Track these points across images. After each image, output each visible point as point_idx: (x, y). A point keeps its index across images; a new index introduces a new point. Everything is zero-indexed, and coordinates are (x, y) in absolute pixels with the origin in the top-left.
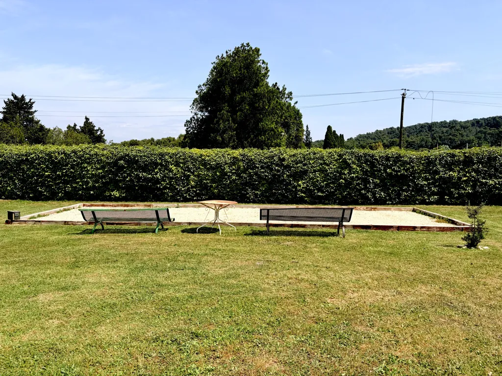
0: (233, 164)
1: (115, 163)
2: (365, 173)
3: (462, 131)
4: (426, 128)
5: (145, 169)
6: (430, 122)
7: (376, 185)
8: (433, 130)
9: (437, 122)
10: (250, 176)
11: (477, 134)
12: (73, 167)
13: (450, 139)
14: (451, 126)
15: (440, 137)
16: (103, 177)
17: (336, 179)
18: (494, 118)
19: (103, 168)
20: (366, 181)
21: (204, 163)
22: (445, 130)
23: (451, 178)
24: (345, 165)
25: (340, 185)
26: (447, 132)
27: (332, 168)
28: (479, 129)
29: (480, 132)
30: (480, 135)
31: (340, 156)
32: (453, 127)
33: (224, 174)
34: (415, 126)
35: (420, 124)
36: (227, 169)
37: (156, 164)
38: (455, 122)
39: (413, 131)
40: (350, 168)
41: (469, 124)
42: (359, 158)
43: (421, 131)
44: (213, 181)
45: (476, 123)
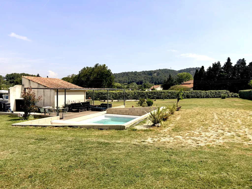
0: (118, 93)
1: (99, 93)
2: (138, 95)
3: (139, 76)
4: (126, 74)
5: (104, 94)
6: (127, 72)
7: (140, 96)
8: (128, 76)
9: (130, 72)
10: (121, 95)
11: (144, 78)
12: (90, 94)
13: (135, 79)
14: (135, 74)
15: (131, 78)
16: (96, 96)
17: (134, 96)
18: (150, 71)
19: (96, 94)
20: (138, 96)
21: (113, 93)
22: (133, 75)
23: (150, 95)
24: (135, 93)
25: (134, 97)
26: (134, 76)
27: (133, 94)
28: (145, 76)
29: (145, 77)
30: (145, 78)
31: (134, 92)
32: (136, 74)
33: (117, 95)
34: (121, 73)
35: (123, 72)
36: (117, 94)
37: (105, 93)
38: (136, 72)
39: (121, 75)
40: (136, 94)
41: (141, 73)
42: (137, 92)
43: (124, 76)
44: (115, 96)
45: (144, 73)
